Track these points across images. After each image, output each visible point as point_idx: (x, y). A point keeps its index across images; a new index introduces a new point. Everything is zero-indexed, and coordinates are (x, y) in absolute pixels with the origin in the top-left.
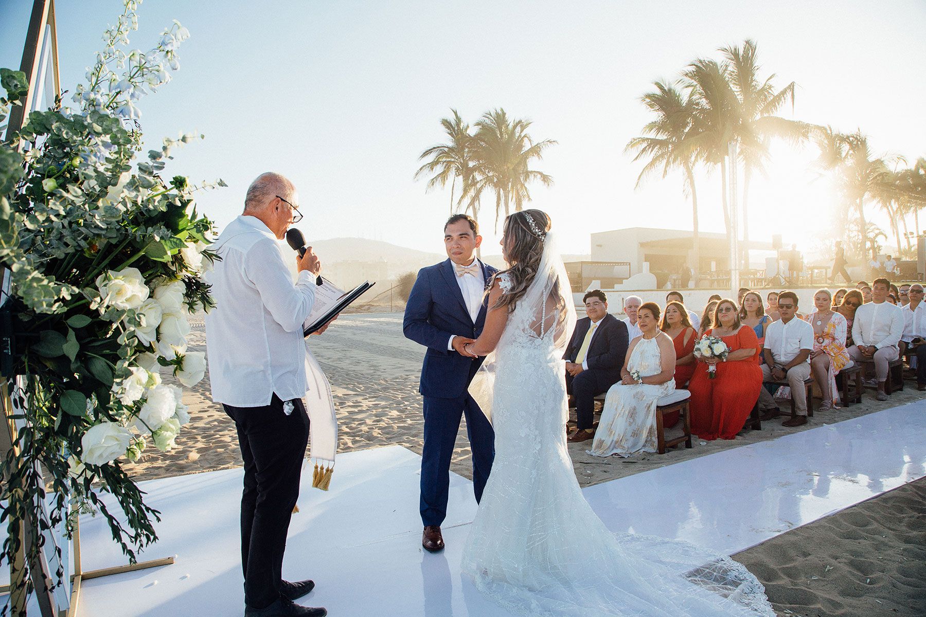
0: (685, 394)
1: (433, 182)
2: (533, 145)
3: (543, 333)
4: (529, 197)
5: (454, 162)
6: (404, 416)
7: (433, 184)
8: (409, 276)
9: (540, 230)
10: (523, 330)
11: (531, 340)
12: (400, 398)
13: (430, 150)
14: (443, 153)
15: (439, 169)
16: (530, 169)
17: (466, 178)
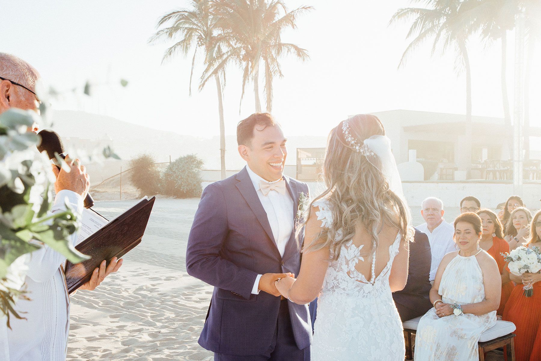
0: (509, 328)
1: (170, 52)
2: (288, 12)
3: (374, 277)
4: (280, 72)
5: (196, 29)
6: (158, 343)
7: (170, 54)
8: (142, 158)
9: (353, 138)
10: (349, 273)
11: (358, 286)
12: (149, 317)
13: (169, 15)
14: (183, 18)
15: (179, 36)
16: (283, 41)
17: (209, 49)
